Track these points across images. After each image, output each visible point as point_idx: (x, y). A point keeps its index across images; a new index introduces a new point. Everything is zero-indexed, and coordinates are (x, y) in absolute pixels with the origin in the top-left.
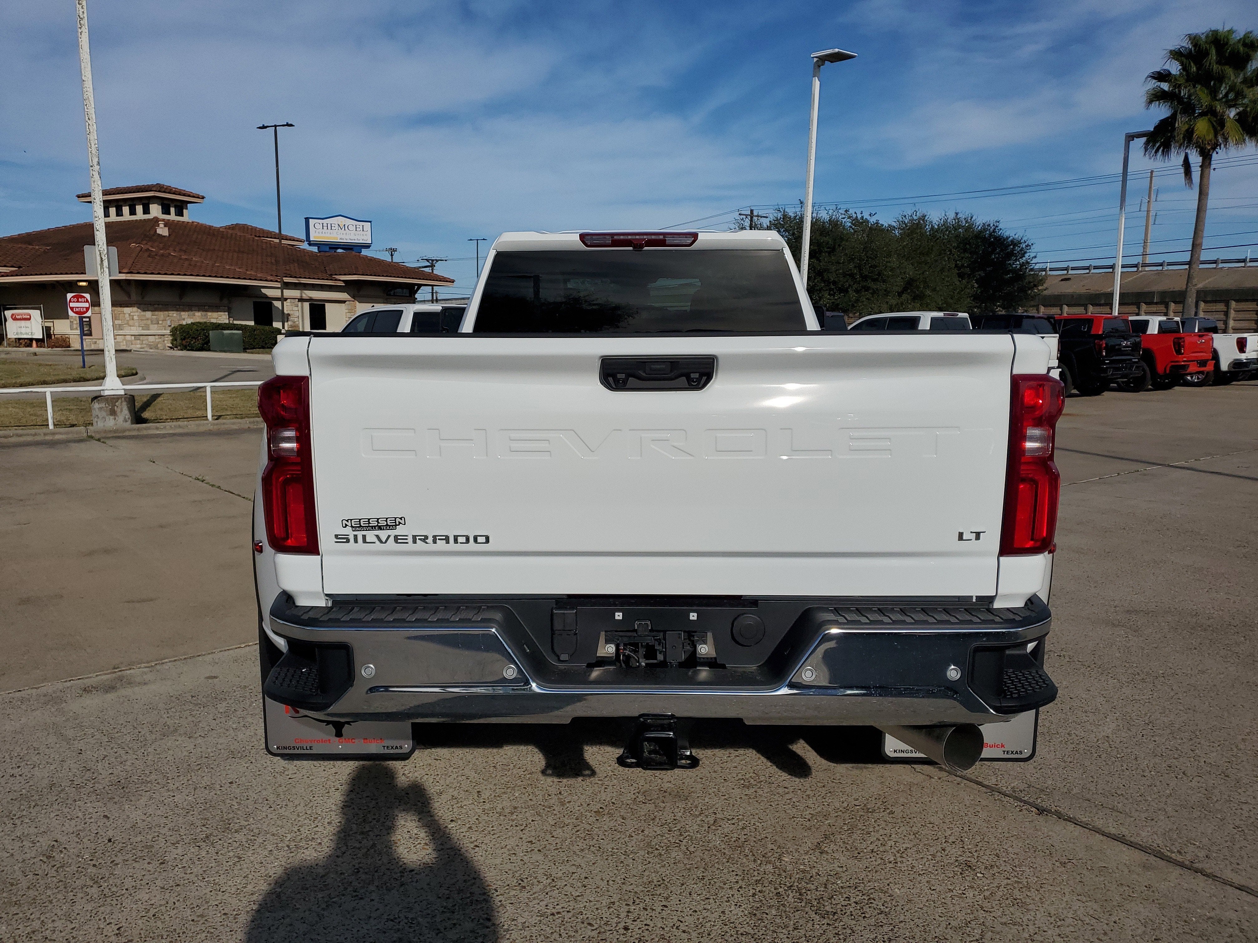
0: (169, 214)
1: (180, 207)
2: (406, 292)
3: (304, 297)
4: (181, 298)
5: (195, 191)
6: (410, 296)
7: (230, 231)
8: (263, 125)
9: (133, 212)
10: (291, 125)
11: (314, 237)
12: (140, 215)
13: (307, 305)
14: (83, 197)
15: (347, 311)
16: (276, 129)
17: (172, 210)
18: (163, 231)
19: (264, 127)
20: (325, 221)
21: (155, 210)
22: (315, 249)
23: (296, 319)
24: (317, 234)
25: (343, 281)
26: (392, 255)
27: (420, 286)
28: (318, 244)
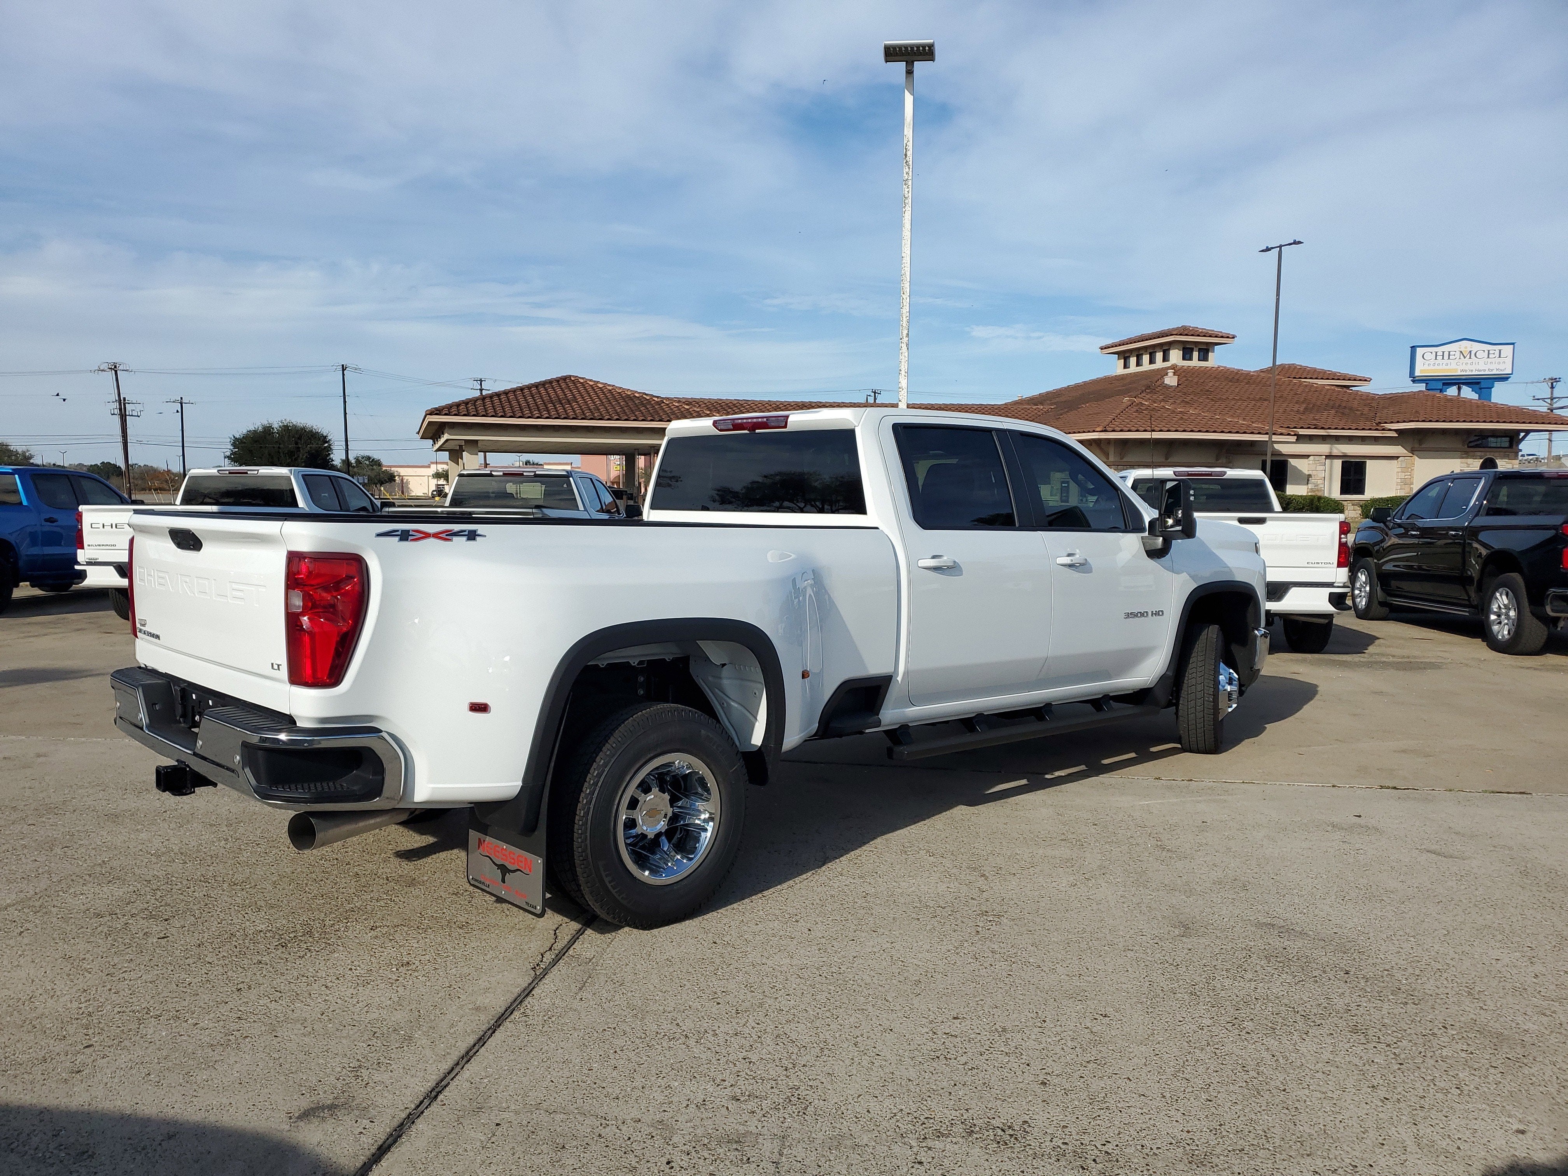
0: (1191, 359)
1: (1205, 351)
2: (1505, 442)
3: (1335, 452)
4: (1167, 459)
5: (1225, 331)
6: (1511, 446)
7: (1263, 375)
8: (1267, 247)
9: (1152, 361)
10: (1300, 243)
11: (1421, 371)
12: (1159, 364)
13: (1338, 464)
14: (1105, 348)
15: (1399, 470)
16: (1281, 249)
17: (1195, 354)
18: (1171, 380)
19: (1268, 249)
20: (1440, 349)
21: (1175, 356)
22: (1422, 387)
23: (1320, 482)
24: (1426, 367)
25: (1396, 430)
26: (1552, 387)
27: (1528, 432)
28: (1426, 380)
